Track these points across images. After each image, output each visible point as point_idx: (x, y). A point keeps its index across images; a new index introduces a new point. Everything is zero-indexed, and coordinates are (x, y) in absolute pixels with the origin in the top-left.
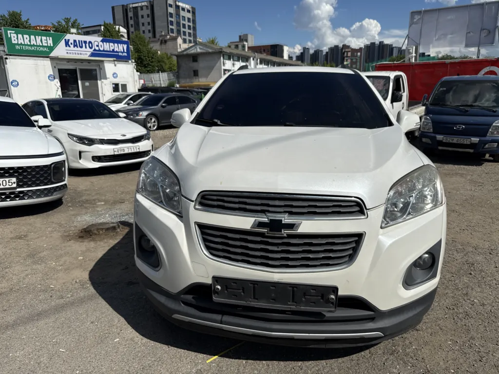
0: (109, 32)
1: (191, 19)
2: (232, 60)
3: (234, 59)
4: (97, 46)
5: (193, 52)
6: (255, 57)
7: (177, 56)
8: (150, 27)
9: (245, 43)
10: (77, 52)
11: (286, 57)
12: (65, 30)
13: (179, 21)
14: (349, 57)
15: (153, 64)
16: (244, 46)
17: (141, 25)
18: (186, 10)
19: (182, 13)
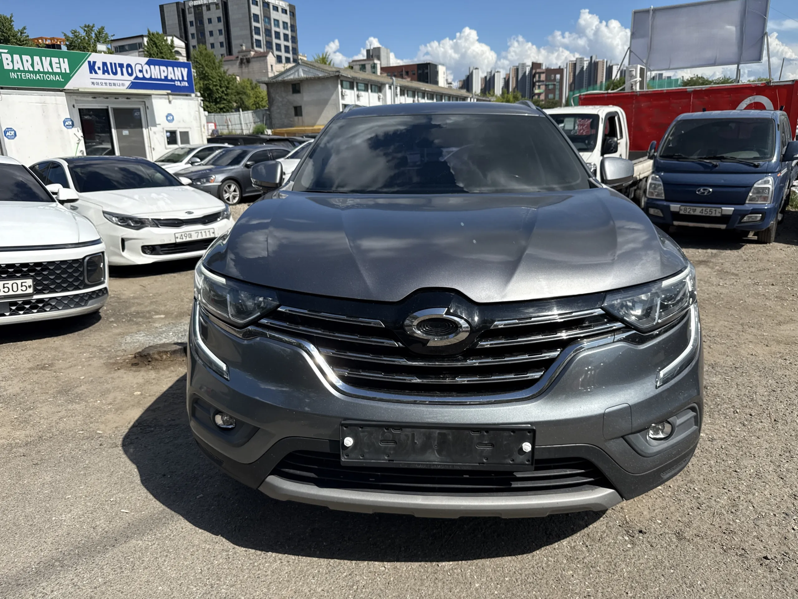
0: (157, 47)
1: (289, 25)
2: (355, 89)
3: (359, 88)
4: (141, 71)
5: (292, 77)
6: (393, 84)
7: (267, 84)
8: (222, 38)
9: (376, 61)
10: (108, 82)
11: (442, 82)
12: (85, 45)
13: (269, 28)
14: (543, 81)
15: (229, 98)
16: (374, 67)
17: (207, 34)
18: (280, 10)
19: (274, 15)
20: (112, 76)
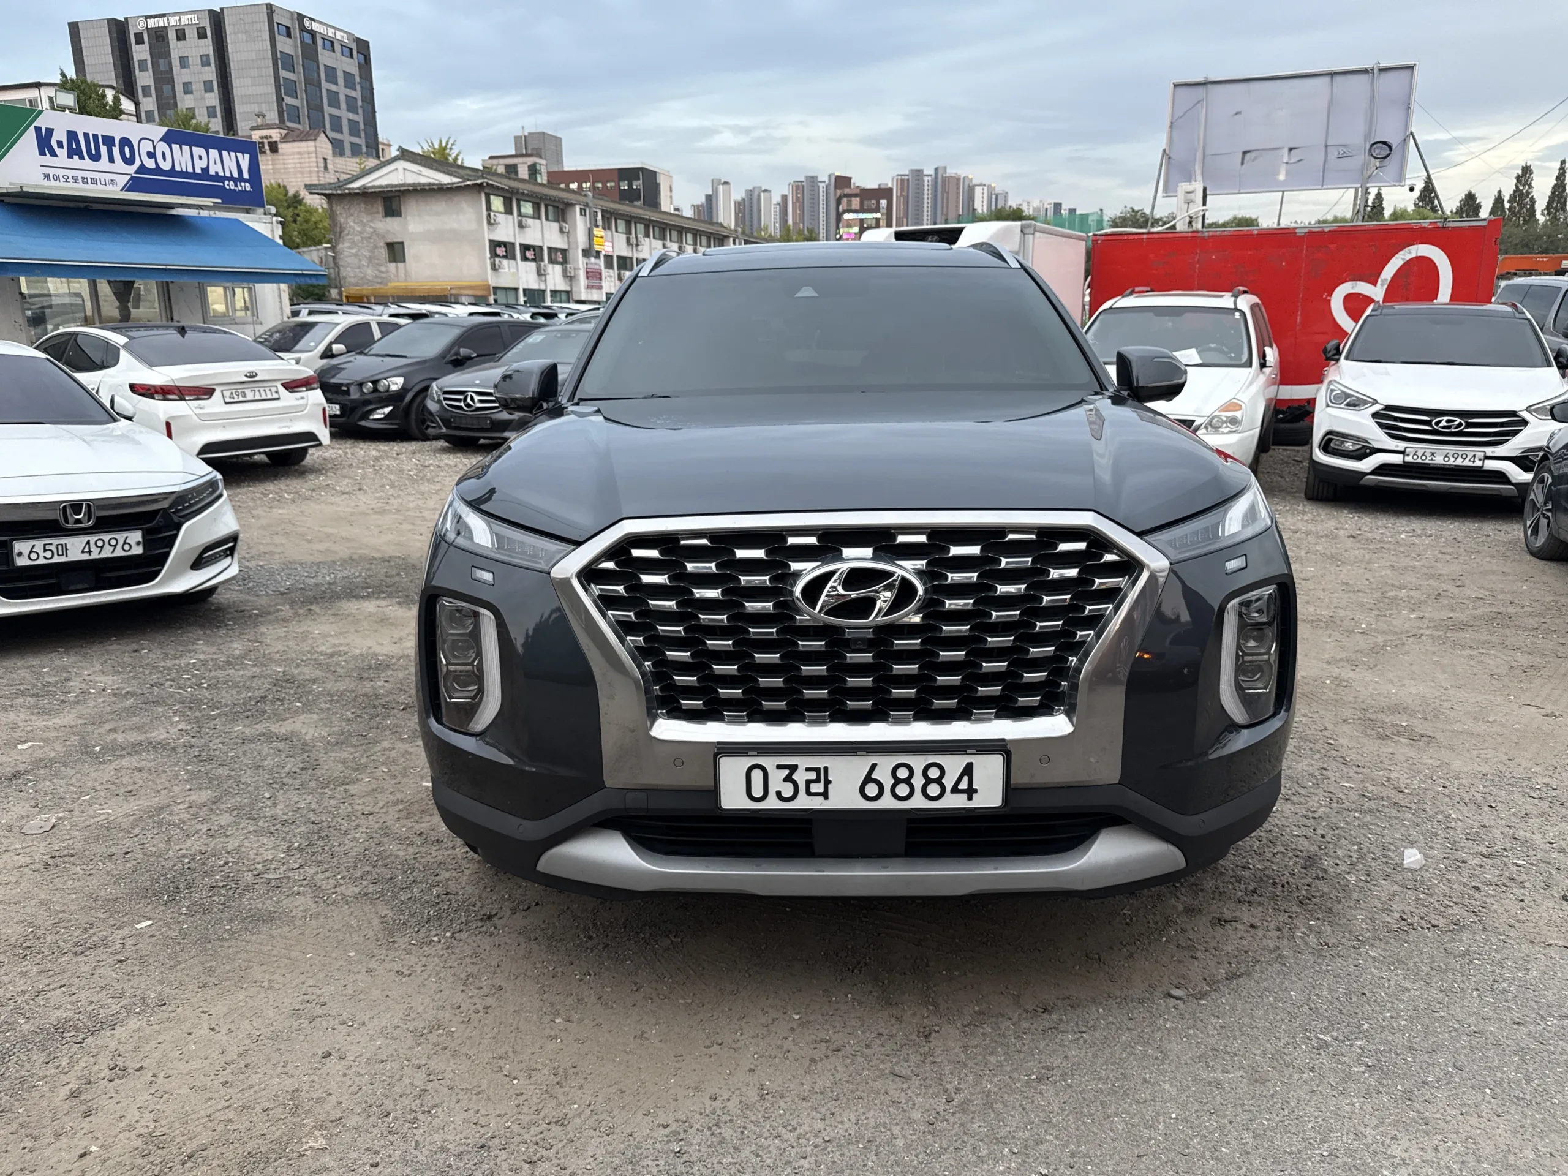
4: (151, 155)
10: (80, 174)
18: (337, 47)
19: (326, 58)
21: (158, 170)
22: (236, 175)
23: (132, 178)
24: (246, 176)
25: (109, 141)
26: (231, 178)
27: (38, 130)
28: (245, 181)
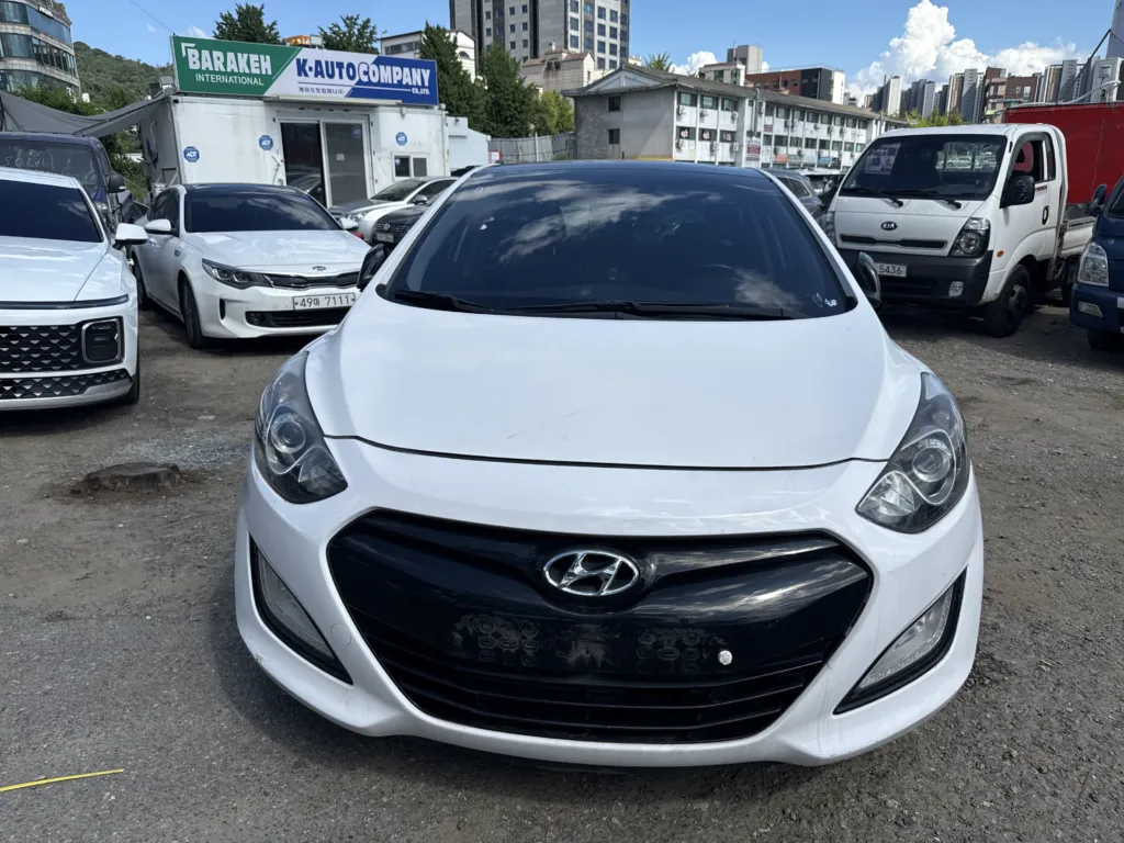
0: (435, 47)
1: (619, 15)
2: (699, 105)
3: (705, 103)
4: (366, 73)
5: (610, 87)
6: (755, 98)
7: (575, 98)
8: (526, 35)
9: (740, 66)
10: (321, 87)
11: (837, 98)
12: (345, 45)
13: (591, 19)
14: (1001, 97)
16: (736, 74)
17: (508, 29)
20: (327, 80)
21: (370, 83)
22: (420, 84)
23: (353, 89)
24: (427, 84)
25: (340, 65)
26: (417, 86)
27: (298, 60)
28: (426, 87)
